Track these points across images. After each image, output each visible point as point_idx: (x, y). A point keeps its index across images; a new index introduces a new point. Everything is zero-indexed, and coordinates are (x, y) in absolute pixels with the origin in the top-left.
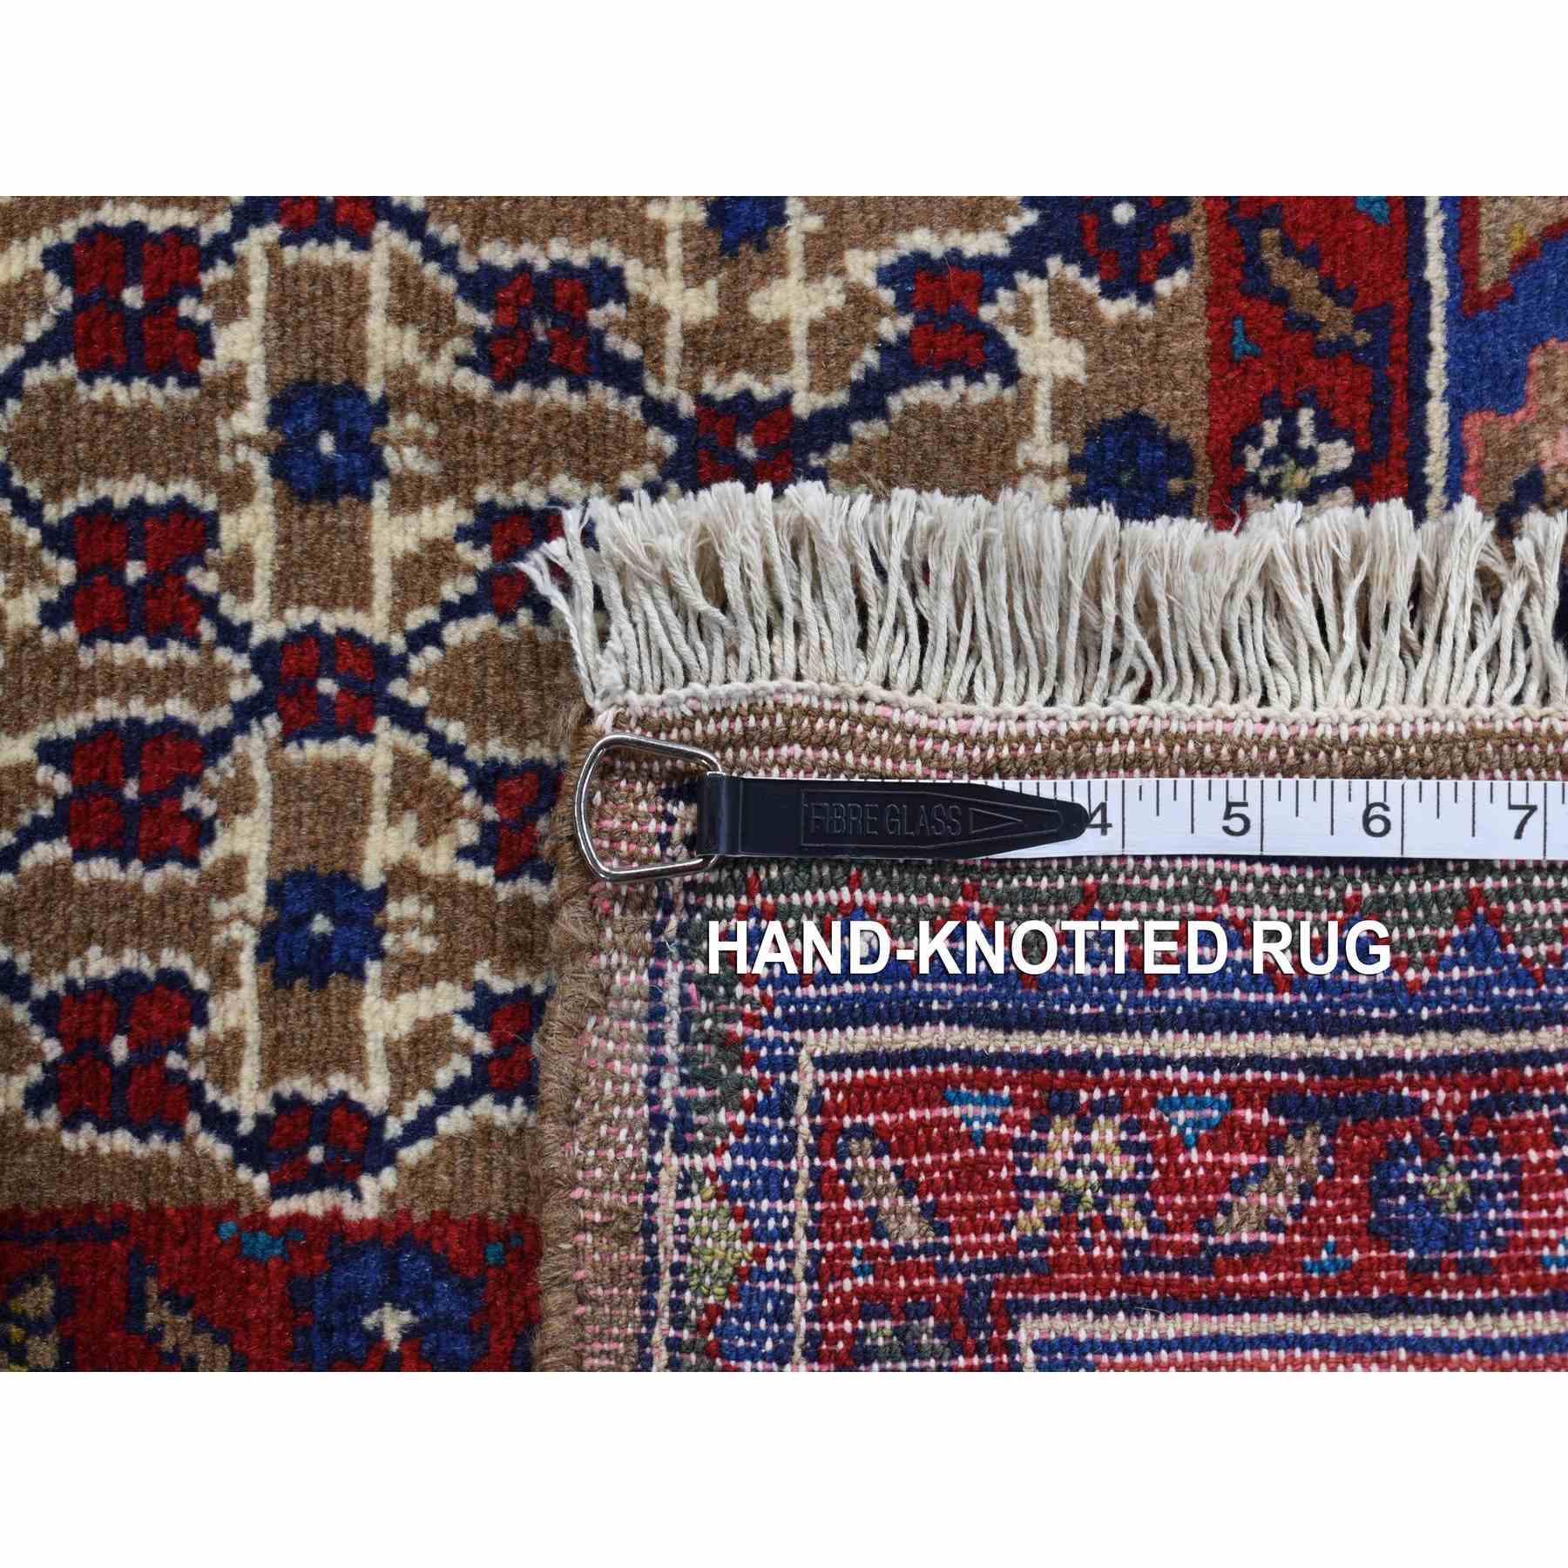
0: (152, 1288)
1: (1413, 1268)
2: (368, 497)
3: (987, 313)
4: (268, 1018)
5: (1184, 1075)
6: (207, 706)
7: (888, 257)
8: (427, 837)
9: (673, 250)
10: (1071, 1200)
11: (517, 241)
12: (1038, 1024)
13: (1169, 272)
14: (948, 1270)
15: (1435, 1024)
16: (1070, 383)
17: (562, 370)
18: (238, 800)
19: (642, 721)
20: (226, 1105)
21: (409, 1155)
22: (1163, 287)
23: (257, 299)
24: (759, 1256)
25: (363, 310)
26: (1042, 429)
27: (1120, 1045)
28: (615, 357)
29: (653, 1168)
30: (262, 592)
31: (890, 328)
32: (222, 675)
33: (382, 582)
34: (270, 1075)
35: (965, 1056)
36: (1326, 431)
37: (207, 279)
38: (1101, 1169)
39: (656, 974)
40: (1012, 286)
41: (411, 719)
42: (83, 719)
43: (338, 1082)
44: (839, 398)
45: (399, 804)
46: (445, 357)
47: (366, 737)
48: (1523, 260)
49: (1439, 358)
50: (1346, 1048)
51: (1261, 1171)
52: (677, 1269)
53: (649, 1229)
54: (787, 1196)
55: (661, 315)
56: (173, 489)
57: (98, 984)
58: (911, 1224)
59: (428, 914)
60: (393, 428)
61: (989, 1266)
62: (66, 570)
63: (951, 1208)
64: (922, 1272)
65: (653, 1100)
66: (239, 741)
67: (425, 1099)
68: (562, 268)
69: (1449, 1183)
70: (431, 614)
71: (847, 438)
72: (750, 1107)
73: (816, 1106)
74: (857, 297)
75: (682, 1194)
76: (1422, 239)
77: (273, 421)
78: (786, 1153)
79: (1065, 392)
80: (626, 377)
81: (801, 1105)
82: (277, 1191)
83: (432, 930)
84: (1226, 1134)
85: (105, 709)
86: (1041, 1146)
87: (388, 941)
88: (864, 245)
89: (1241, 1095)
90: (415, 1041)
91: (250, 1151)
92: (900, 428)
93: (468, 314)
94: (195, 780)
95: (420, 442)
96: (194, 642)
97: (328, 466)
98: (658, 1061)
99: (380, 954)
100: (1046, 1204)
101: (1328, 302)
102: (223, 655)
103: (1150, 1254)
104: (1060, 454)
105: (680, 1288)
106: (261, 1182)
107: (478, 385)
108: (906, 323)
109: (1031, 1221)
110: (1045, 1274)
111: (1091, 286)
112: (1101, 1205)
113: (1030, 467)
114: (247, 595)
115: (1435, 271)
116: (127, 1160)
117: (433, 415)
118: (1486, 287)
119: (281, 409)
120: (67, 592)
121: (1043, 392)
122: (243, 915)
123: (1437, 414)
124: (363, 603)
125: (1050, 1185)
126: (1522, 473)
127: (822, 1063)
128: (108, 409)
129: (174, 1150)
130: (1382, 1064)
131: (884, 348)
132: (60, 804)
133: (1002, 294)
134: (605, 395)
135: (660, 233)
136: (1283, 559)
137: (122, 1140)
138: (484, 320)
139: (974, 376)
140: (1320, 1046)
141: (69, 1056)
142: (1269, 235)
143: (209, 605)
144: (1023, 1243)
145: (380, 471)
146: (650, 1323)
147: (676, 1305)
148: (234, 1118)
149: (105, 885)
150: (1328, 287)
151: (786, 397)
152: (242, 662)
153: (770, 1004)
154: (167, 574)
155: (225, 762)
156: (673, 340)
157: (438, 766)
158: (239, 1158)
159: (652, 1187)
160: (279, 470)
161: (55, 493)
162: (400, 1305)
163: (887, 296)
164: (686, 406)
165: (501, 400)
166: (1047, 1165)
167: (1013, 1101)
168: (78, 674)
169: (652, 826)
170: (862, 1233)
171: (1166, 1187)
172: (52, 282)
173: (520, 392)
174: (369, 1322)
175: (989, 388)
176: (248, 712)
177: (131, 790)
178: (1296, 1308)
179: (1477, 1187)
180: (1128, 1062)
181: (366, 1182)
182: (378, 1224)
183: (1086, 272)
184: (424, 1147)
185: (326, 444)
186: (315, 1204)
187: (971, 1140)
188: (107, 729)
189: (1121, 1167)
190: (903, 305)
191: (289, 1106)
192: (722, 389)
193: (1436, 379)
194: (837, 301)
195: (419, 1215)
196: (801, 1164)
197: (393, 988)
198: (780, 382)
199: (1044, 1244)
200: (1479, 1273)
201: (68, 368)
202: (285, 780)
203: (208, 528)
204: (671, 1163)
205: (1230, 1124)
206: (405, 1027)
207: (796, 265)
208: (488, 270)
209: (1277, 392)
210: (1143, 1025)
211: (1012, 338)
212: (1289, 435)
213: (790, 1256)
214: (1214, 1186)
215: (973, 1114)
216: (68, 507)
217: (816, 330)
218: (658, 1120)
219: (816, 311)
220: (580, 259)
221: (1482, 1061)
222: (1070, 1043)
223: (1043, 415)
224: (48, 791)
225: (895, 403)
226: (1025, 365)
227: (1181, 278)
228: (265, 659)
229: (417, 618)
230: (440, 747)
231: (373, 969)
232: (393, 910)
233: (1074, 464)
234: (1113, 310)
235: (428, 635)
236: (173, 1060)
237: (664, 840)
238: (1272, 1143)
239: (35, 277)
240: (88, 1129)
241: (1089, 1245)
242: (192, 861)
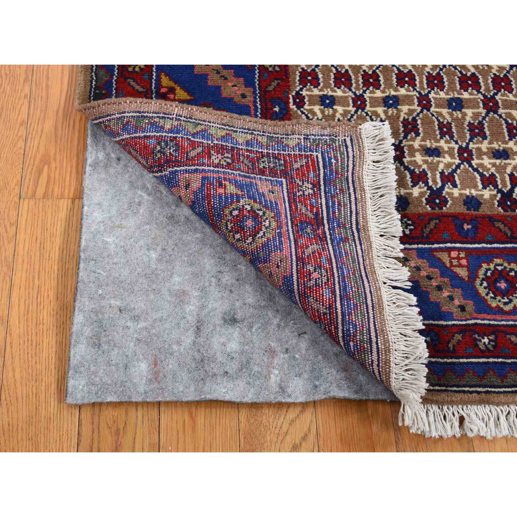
0: (279, 81)
1: (297, 224)
2: (385, 107)
3: (421, 183)
4: (315, 95)
5: (320, 201)
6: (355, 89)
7: (426, 170)
8: (341, 114)
9: (423, 143)
10: (301, 186)
11: (421, 124)
12: (325, 183)
13: (430, 207)
14: (291, 170)
15: (330, 232)
16: (413, 194)
17: (405, 129)
18: (344, 92)
19: (360, 132)
20: (304, 90)
21: (299, 112)
22: (428, 206)
23: (409, 93)
24: (291, 148)
25: (409, 105)
26: (405, 191)
27: (323, 194)
28: (408, 136)
29: (301, 135)
30: (370, 95)
31: (417, 170)
32: (359, 90)
33: (373, 109)
34: (308, 95)
35: (319, 174)
36: (410, 230)
37: (410, 87)
38: (306, 190)
39: (327, 136)
40: (425, 186)
41: (356, 112)
42: (351, 74)
43: (307, 103)
44: (406, 164)
45: (344, 111)
46: (404, 115)
47: (353, 107)
48: (439, 259)
49: (423, 246)
50: (325, 222)
51: (308, 210)
52: (288, 138)
53: (293, 134)
54: (299, 151)
55: (414, 141)
56: (382, 84)
57: (318, 75)
58: (296, 166)
59: (330, 114)
60: (394, 110)
61: (292, 176)
62: (370, 72)
63: (299, 171)
64: (290, 167)
65: (310, 135)
66: (351, 92)
67: (306, 113)
68: (418, 129)
69: (309, 231)
70: (370, 115)
71: (401, 166)
72: (310, 147)
73: (311, 155)
74: (420, 166)
75: (298, 139)
76: (440, 244)
77: (393, 95)
78: (304, 151)
79: (411, 194)
80: (405, 137)
81: (311, 153)
82: (293, 96)
83: (328, 114)
84: (312, 206)
85: (353, 77)
86: (308, 183)
87: (326, 109)
88: (428, 167)
89: (317, 209)
90: (314, 112)
91: (298, 93)
92: (403, 172)
93: (411, 118)
94: (345, 87)
95: (393, 113)
96: (363, 87)
97: (388, 102)
98: (315, 136)
99: (325, 108)
100: (301, 183)
101: (429, 230)
102: (362, 91)
103: (295, 195)
104: (402, 194)
105: (286, 138)
106: (294, 94)
107: (401, 119)
108: (418, 172)
109: (298, 181)
110: (291, 183)
111: (427, 196)
112: (301, 190)
113: (400, 190)
114: (370, 93)
115: (436, 246)
116: (295, 79)
117: (397, 114)
118: (435, 253)
119: (395, 97)
120: (367, 73)
121: (411, 191)
122: (328, 92)
123: (415, 246)
124: (371, 107)
125: (303, 184)
126: (408, 258)
127: (317, 156)
128: (392, 76)
129: (297, 84)
130: (324, 226)
131: (414, 170)
132: (340, 72)
133: (424, 185)
134: (402, 135)
135: (425, 141)
136: (392, 216)
137: (298, 78)
138: (410, 120)
139: (412, 182)
140: (325, 218)
141: (308, 72)
142: (438, 221)
143: (368, 89)
144: (295, 180)
145: (388, 108)
146: (281, 135)
147: (283, 138)
148: (302, 91)
149: (330, 76)
150: (431, 230)
151: (405, 157)
152: (361, 92)
153: (324, 149)
154: (371, 84)
155: (348, 90)
156: (411, 143)
157: (350, 115)
158: (296, 91)
159: (299, 135)
160: (387, 96)
161: (380, 71)
162: (279, 110)
163: (421, 170)
164: (402, 145)
165: (400, 122)
166: (306, 184)
167: (314, 180)
168: (357, 74)
169: (347, 134)
170: (295, 160)
171: (304, 198)
172: (407, 70)
173: (401, 125)
174: (277, 106)
175: (410, 184)
176: (355, 93)
177: (343, 80)
178: (290, 211)
179: (309, 233)
180: (320, 195)
181: (295, 106)
182: (289, 108)
183: (428, 196)
184: (300, 113)
185: (391, 102)
186: (291, 100)
187: (308, 174)
188: (351, 77)
189: (306, 193)
190: (420, 172)
191: (304, 97)
192: (405, 149)
193: (420, 246)
194: (419, 163)
195: (291, 112)
196: (303, 153)
197: (320, 109)
198: (407, 156)
199: (295, 183)
200: (298, 232)
201: (397, 72)
202: (347, 97)
203: (378, 88)
204: (302, 137)
205: (313, 207)
206: (315, 111)
207: (424, 158)
208: (417, 120)
209: (415, 223)
210: (326, 197)
211: (418, 186)
212: (409, 225)
213: (291, 151)
214: (305, 204)
215: (312, 175)
216: (379, 73)
217: (415, 161)
218: (308, 136)
219: (418, 161)
220: (420, 131)
221: (326, 237)
222: (322, 187)
223: (408, 191)
224: (342, 70)
225: (406, 172)
226: (414, 188)
227: (430, 209)
228: (362, 96)
229: (369, 113)
230: (352, 116)
231: (322, 107)
232: (330, 110)
233: (401, 196)
234: (424, 200)
235: (367, 114)
236: (309, 84)
237: (345, 136)
238: (311, 211)
239: (407, 68)
240: (299, 74)
241: (296, 188)
242: (335, 86)
